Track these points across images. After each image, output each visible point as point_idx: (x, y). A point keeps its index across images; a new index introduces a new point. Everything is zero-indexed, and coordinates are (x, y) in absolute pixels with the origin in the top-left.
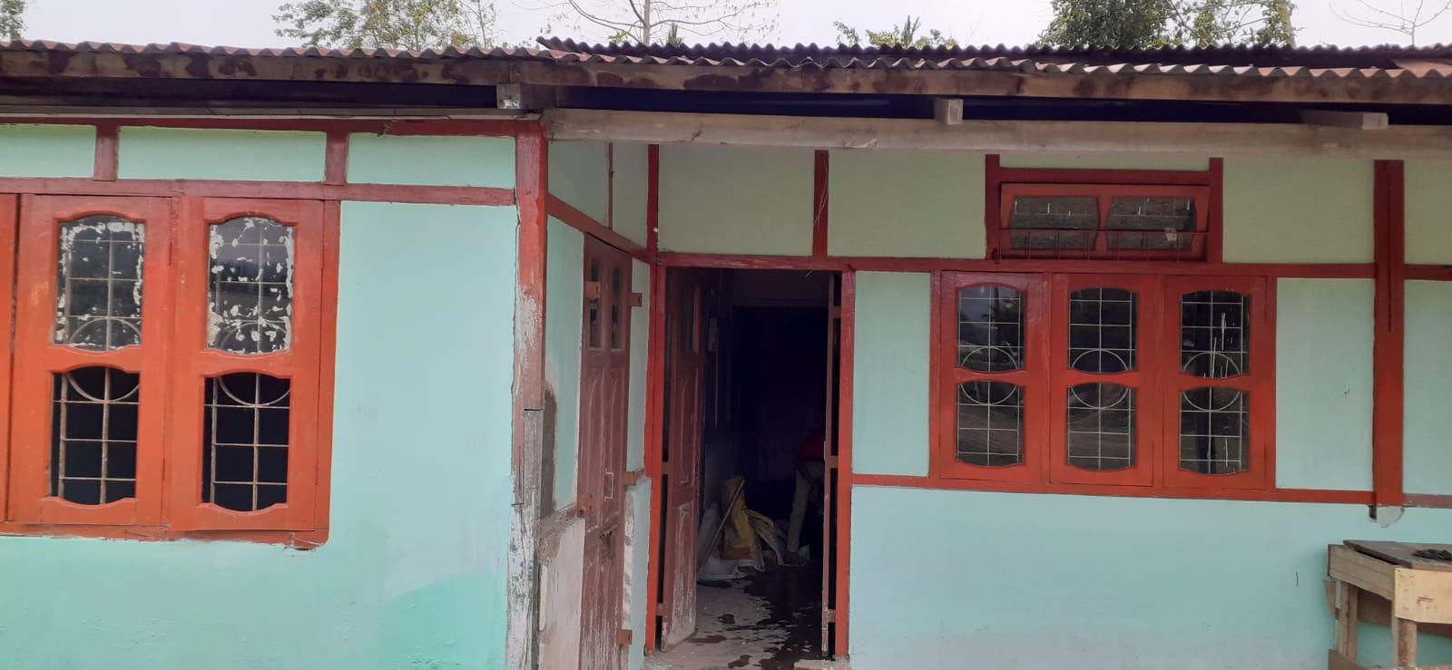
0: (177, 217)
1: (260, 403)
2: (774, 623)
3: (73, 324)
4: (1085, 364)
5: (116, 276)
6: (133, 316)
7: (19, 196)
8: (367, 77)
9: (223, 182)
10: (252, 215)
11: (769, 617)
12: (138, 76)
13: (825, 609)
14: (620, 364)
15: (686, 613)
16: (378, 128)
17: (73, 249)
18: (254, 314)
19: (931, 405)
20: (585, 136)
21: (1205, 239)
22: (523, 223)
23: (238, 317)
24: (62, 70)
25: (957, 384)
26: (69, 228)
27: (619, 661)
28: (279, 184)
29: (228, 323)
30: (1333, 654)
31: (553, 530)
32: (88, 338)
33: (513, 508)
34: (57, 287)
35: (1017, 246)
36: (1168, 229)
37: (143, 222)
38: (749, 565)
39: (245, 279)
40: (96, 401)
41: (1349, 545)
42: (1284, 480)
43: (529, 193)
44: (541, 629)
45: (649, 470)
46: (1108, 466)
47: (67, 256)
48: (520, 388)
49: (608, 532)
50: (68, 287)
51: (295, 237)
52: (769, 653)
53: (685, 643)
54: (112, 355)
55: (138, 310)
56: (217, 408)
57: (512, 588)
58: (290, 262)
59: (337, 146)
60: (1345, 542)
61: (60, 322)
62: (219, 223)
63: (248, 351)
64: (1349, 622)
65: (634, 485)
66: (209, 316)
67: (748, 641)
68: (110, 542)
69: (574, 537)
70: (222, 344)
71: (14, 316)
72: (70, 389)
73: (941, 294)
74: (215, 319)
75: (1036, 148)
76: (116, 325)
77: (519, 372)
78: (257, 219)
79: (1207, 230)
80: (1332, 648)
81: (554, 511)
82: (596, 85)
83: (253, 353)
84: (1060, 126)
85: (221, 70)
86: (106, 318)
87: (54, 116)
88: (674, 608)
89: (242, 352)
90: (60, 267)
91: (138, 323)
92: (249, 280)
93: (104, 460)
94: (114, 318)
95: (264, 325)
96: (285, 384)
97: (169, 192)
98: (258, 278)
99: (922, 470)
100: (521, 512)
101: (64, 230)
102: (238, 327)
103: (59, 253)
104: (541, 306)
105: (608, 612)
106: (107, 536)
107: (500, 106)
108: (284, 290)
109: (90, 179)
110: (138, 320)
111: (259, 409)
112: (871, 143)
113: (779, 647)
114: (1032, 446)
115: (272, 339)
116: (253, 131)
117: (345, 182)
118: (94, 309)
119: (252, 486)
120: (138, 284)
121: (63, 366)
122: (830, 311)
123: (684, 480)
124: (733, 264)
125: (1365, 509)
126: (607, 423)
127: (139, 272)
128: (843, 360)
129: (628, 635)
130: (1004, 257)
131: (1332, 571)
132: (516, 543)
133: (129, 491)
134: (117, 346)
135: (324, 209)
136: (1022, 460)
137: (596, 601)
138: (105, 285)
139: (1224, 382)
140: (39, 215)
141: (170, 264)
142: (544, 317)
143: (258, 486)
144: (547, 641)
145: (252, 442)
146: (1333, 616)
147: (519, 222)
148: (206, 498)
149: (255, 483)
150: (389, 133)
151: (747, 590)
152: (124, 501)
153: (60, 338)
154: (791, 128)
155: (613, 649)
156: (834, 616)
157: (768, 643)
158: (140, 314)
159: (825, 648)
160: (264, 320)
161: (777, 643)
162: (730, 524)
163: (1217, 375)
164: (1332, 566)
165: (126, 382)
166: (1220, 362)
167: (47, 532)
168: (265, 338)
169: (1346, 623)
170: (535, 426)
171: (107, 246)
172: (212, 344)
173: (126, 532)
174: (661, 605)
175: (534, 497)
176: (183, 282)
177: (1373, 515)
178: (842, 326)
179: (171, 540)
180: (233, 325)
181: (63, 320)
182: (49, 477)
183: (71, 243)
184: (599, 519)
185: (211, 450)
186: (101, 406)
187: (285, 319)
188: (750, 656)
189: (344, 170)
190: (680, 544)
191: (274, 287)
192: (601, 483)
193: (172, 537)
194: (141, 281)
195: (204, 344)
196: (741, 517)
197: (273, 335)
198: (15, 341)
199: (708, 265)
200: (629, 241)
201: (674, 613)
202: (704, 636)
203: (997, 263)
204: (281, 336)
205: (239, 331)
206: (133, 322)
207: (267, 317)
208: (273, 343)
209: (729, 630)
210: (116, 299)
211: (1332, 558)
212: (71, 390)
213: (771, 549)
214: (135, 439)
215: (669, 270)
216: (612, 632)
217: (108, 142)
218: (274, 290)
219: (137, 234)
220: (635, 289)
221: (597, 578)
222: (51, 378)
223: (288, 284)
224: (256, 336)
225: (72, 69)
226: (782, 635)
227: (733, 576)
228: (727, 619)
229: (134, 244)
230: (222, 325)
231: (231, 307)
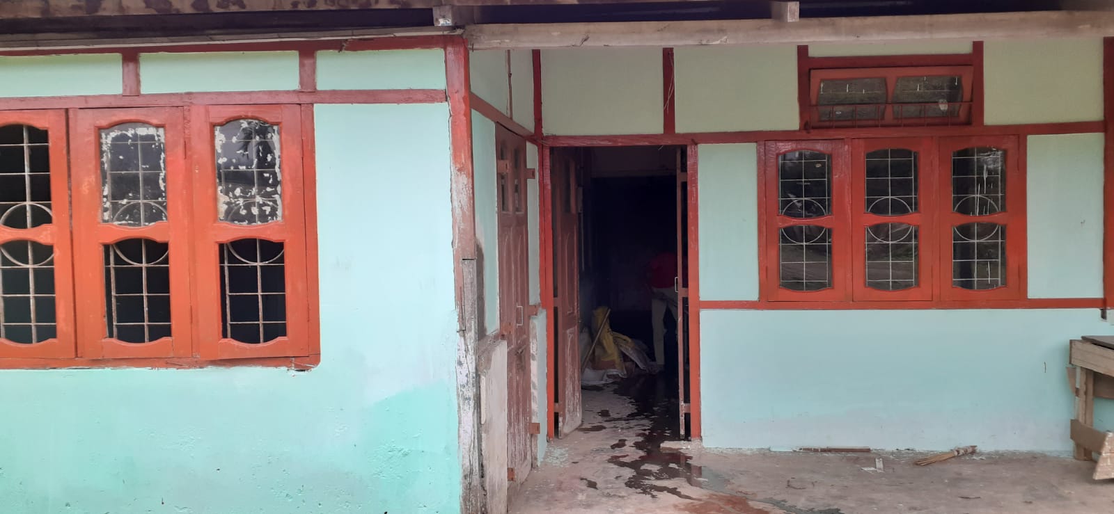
0: (189, 121)
1: (261, 261)
2: (640, 416)
3: (115, 207)
4: (879, 209)
5: (144, 169)
6: (160, 199)
7: (67, 110)
8: (332, 6)
9: (222, 93)
10: (245, 118)
11: (636, 411)
12: (155, 13)
13: (682, 403)
14: (522, 222)
15: (575, 410)
16: (338, 46)
17: (110, 150)
18: (253, 194)
19: (759, 246)
20: (498, 45)
21: (970, 108)
22: (454, 114)
23: (240, 197)
24: (96, 11)
25: (779, 229)
26: (107, 134)
27: (531, 446)
28: (264, 92)
29: (233, 201)
30: (1074, 423)
31: (486, 349)
32: (127, 218)
33: (458, 334)
34: (101, 180)
35: (823, 119)
36: (941, 101)
37: (162, 126)
38: (615, 373)
39: (244, 167)
40: (136, 265)
41: (1086, 339)
42: (1033, 292)
43: (457, 92)
44: (482, 423)
45: (544, 304)
46: (896, 286)
47: (107, 155)
48: (458, 243)
49: (520, 350)
50: (109, 179)
51: (279, 133)
52: (640, 437)
53: (577, 431)
54: (147, 230)
55: (164, 194)
56: (229, 266)
57: (461, 393)
58: (277, 153)
59: (308, 62)
60: (1083, 337)
61: (105, 206)
62: (221, 125)
63: (250, 222)
64: (1086, 398)
65: (536, 315)
66: (218, 197)
67: (622, 429)
68: (155, 371)
69: (501, 354)
70: (229, 217)
71: (71, 203)
72: (116, 256)
73: (765, 159)
74: (223, 198)
75: (852, 39)
76: (147, 206)
77: (457, 231)
78: (250, 120)
79: (972, 101)
80: (1073, 418)
81: (485, 335)
82: (509, 4)
83: (254, 224)
84: (870, 20)
85: (219, 6)
86: (140, 201)
87: (91, 47)
88: (567, 406)
89: (245, 223)
90: (102, 163)
91: (165, 204)
92: (247, 168)
93: (146, 309)
94: (145, 201)
95: (261, 202)
96: (279, 246)
97: (181, 104)
98: (254, 166)
99: (754, 296)
100: (464, 336)
101: (103, 135)
102: (241, 204)
103: (101, 153)
104: (470, 180)
105: (523, 410)
106: (153, 367)
107: (436, 24)
108: (274, 174)
109: (120, 95)
110: (164, 202)
111: (261, 266)
112: (723, 40)
113: (647, 432)
114: (839, 274)
115: (267, 213)
116: (242, 52)
117: (315, 89)
118: (130, 195)
119: (259, 324)
120: (162, 175)
121: (110, 239)
122: (678, 176)
123: (570, 310)
124: (602, 143)
125: (1098, 311)
126: (516, 268)
127: (162, 165)
128: (690, 214)
129: (537, 427)
130: (814, 128)
131: (1073, 360)
132: (463, 360)
133: (167, 332)
134: (150, 222)
135: (301, 111)
136: (830, 285)
137: (515, 401)
138: (137, 176)
139: (986, 218)
140: (84, 124)
141: (185, 158)
142: (473, 188)
143: (264, 324)
144: (487, 432)
145: (257, 292)
146: (1075, 394)
147: (451, 116)
148: (225, 336)
149: (261, 322)
150: (347, 49)
151: (615, 392)
152: (164, 339)
153: (106, 218)
154: (658, 31)
155: (527, 439)
156: (689, 408)
157: (638, 430)
158: (165, 197)
159: (682, 432)
160: (260, 198)
161: (645, 430)
162: (600, 343)
163: (981, 213)
164: (1073, 356)
165: (158, 250)
166: (983, 203)
167: (109, 364)
168: (262, 213)
169: (1084, 399)
170: (470, 270)
171: (136, 146)
172: (222, 218)
173: (167, 363)
174: (557, 404)
175: (473, 325)
176: (197, 171)
177: (1104, 316)
178: (689, 188)
179: (201, 368)
180: (238, 202)
181: (108, 205)
182: (106, 323)
183: (109, 145)
184: (514, 341)
185: (226, 298)
186: (141, 268)
187: (277, 197)
188: (625, 440)
189: (314, 80)
190: (569, 359)
191: (266, 172)
192: (514, 315)
193: (201, 364)
194: (164, 172)
195: (216, 219)
196: (608, 338)
197: (268, 210)
198: (73, 221)
199: (585, 145)
200: (524, 128)
201: (567, 409)
202: (589, 426)
203: (809, 133)
204: (274, 210)
205: (242, 207)
206: (160, 204)
207: (262, 196)
208: (269, 215)
209: (606, 421)
210: (146, 187)
211: (1073, 351)
212: (117, 258)
213: (632, 360)
214: (168, 292)
215: (552, 149)
216: (526, 425)
217: (131, 66)
218: (266, 175)
219: (158, 136)
220: (529, 166)
221: (515, 384)
222: (102, 249)
223: (277, 169)
224: (255, 211)
225: (104, 9)
226: (647, 424)
227: (603, 382)
228: (604, 414)
229: (157, 144)
230: (228, 204)
231: (235, 189)
